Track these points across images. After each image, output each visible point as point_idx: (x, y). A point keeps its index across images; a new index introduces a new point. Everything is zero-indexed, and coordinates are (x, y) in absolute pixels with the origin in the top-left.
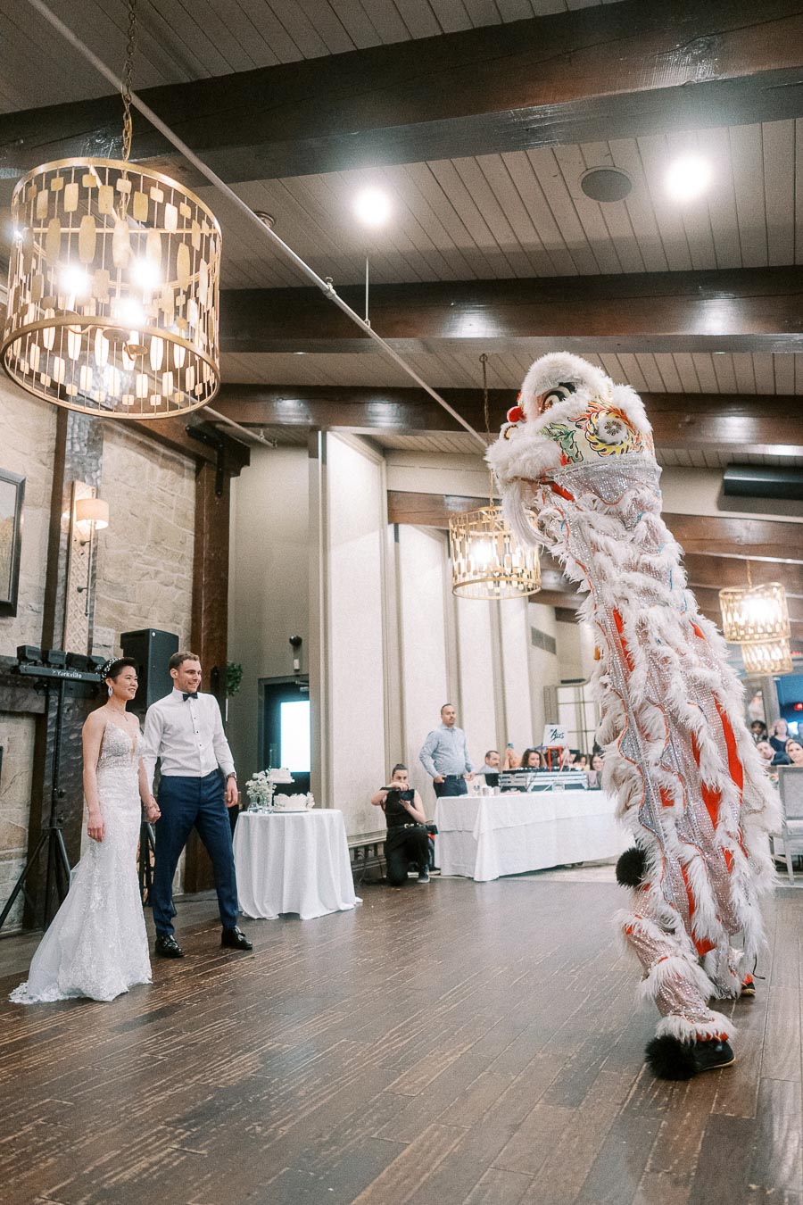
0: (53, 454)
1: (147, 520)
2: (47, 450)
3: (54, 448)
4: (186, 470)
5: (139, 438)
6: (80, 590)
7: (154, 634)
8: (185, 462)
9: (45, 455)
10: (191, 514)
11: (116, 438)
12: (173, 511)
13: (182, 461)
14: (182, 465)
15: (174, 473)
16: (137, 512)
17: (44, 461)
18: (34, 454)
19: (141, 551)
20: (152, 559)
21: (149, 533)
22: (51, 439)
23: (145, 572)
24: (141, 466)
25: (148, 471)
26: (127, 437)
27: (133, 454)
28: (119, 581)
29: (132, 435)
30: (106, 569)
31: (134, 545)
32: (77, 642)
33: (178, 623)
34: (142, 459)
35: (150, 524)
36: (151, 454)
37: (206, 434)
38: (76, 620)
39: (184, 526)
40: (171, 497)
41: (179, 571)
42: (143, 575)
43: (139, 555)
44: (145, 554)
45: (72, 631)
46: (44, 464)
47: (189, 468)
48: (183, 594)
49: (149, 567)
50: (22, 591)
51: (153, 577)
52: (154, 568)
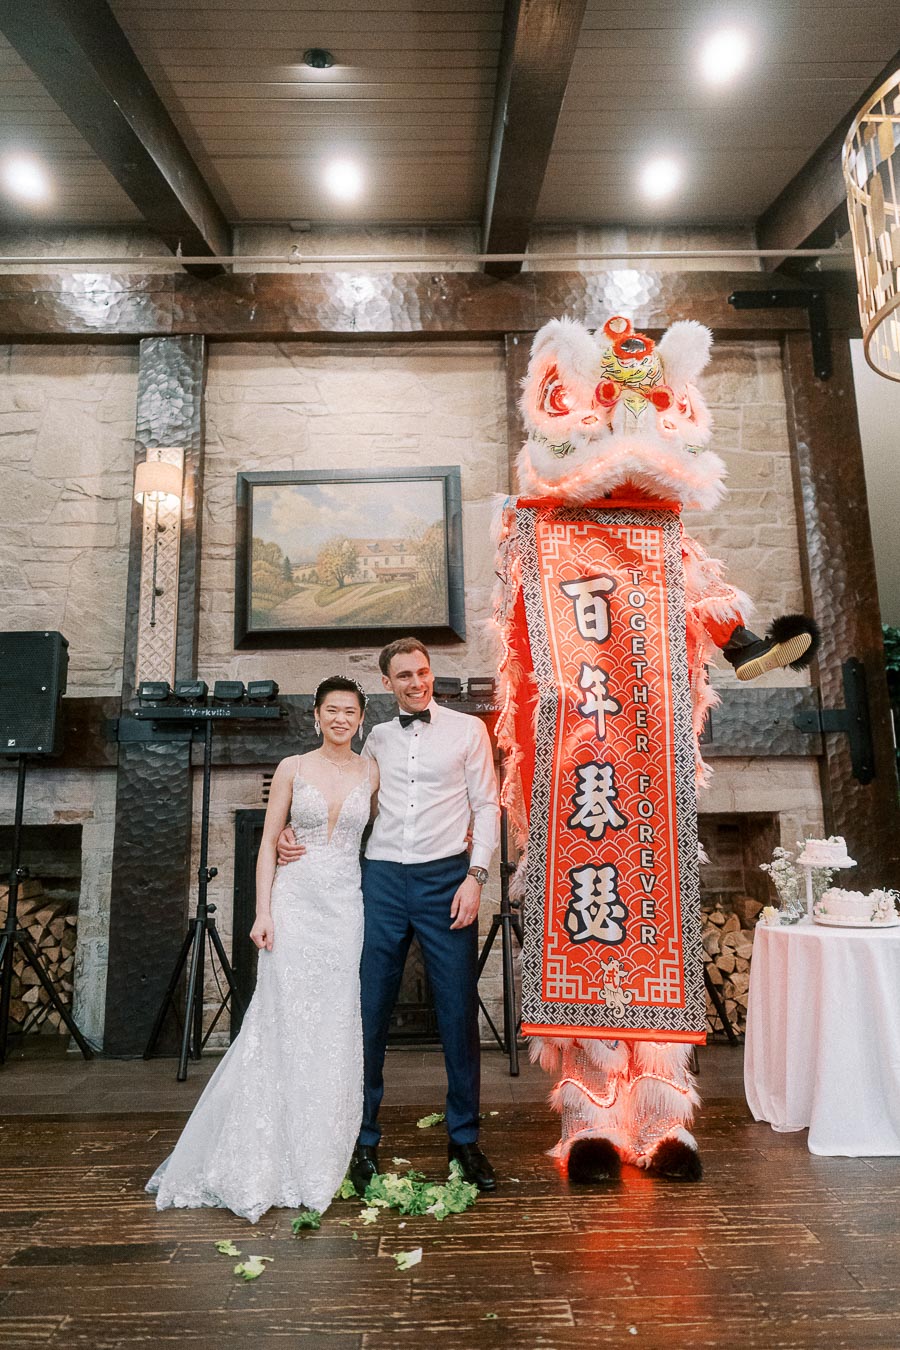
0: (506, 423)
2: (496, 422)
3: (506, 415)
4: (759, 364)
8: (757, 351)
9: (494, 429)
10: (780, 425)
12: (739, 434)
13: (747, 350)
14: (752, 357)
15: (733, 374)
17: (492, 436)
18: (477, 433)
22: (500, 405)
33: (770, 601)
37: (773, 293)
39: (766, 448)
40: (733, 413)
41: (764, 519)
46: (495, 441)
47: (764, 357)
48: (779, 553)
49: (700, 528)
50: (475, 608)
51: (707, 541)
52: (709, 527)
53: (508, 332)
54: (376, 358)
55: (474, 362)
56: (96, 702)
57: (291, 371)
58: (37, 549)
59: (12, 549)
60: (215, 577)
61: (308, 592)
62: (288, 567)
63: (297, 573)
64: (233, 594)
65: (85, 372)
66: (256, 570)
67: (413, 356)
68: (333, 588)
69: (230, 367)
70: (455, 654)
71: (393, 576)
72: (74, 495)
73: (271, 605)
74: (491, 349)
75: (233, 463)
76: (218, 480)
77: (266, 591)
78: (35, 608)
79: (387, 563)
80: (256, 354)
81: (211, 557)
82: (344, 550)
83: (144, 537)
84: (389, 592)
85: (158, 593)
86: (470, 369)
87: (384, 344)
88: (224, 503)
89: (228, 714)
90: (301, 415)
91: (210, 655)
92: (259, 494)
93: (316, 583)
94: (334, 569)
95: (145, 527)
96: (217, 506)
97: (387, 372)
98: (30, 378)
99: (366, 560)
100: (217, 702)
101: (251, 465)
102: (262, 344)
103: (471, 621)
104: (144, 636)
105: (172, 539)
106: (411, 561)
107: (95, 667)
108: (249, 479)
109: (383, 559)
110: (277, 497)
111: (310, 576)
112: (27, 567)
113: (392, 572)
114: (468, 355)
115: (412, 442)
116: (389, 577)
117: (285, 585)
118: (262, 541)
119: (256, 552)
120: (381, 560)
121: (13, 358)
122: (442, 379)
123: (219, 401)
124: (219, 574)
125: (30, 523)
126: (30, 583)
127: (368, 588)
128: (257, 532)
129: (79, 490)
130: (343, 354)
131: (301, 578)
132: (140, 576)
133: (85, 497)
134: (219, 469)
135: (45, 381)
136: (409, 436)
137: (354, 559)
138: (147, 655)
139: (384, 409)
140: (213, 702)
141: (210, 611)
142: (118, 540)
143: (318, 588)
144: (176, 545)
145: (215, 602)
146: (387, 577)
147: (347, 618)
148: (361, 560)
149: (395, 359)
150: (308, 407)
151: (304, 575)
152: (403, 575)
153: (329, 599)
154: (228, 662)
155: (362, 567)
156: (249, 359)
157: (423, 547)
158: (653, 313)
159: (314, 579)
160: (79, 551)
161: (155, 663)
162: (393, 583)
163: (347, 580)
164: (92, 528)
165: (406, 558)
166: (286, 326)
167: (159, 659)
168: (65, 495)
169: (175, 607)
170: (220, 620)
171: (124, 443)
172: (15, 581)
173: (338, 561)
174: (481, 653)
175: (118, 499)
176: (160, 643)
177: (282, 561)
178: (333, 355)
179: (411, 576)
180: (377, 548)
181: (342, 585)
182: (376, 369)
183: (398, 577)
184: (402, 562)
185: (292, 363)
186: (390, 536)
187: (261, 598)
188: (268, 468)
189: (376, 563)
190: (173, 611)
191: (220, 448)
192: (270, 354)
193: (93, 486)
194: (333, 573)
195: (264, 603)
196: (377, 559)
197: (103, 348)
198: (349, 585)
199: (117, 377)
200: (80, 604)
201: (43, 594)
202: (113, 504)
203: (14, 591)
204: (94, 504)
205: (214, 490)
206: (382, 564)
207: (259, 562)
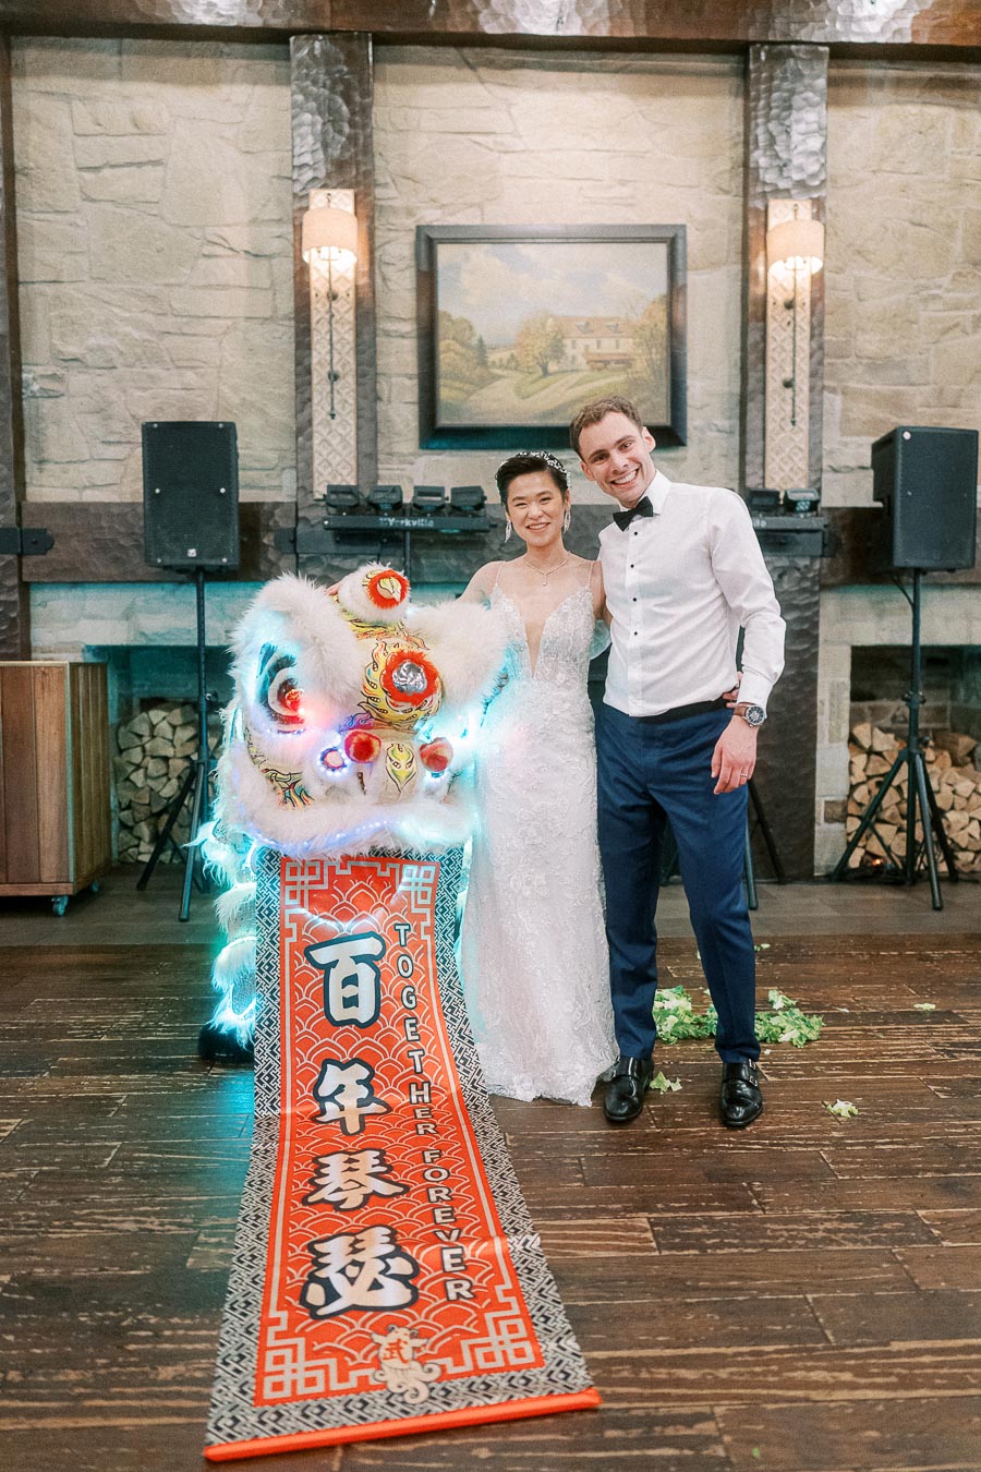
0: (741, 169)
1: (951, 228)
2: (728, 167)
3: (740, 160)
5: (927, 73)
6: (788, 384)
7: (907, 436)
9: (727, 176)
11: (876, 95)
16: (925, 219)
17: (725, 186)
18: (706, 181)
19: (940, 287)
20: (966, 297)
21: (958, 247)
22: (736, 144)
23: (951, 324)
24: (932, 127)
25: (951, 130)
26: (899, 83)
27: (913, 109)
28: (888, 353)
29: (910, 74)
30: (860, 337)
31: (922, 282)
32: (787, 468)
34: (934, 111)
35: (960, 232)
36: (958, 93)
38: (783, 435)
42: (946, 331)
43: (935, 297)
44: (948, 291)
45: (777, 453)
46: (727, 192)
49: (960, 313)
50: (699, 404)
51: (969, 330)
52: (972, 312)
53: (754, 43)
54: (585, 75)
55: (705, 84)
56: (266, 508)
57: (478, 89)
58: (179, 319)
59: (149, 318)
60: (393, 359)
61: (506, 381)
62: (481, 347)
63: (493, 357)
64: (416, 381)
65: (217, 82)
66: (445, 352)
67: (631, 72)
68: (535, 376)
69: (402, 81)
70: (672, 459)
71: (606, 363)
72: (218, 250)
73: (461, 395)
74: (726, 67)
75: (410, 213)
76: (392, 234)
77: (457, 378)
78: (183, 392)
79: (599, 346)
80: (432, 62)
81: (387, 334)
82: (549, 329)
83: (312, 307)
84: (602, 383)
85: (334, 377)
86: (701, 93)
87: (594, 54)
88: (402, 265)
89: (431, 524)
90: (491, 150)
91: (390, 454)
92: (444, 253)
93: (516, 369)
94: (536, 353)
95: (313, 293)
96: (391, 268)
97: (599, 95)
98: (150, 88)
99: (574, 342)
100: (417, 510)
101: (431, 216)
102: (441, 49)
103: (694, 421)
104: (319, 431)
105: (345, 310)
106: (627, 346)
107: (258, 465)
108: (434, 235)
109: (594, 341)
110: (467, 258)
111: (509, 361)
112: (168, 341)
113: (608, 358)
114: (699, 74)
115: (626, 191)
116: (601, 364)
117: (478, 371)
118: (450, 316)
119: (443, 327)
120: (592, 343)
121: (125, 57)
122: (665, 106)
123: (389, 127)
124: (399, 356)
125: (166, 285)
126: (172, 361)
127: (574, 378)
128: (444, 305)
129: (221, 241)
130: (541, 66)
131: (498, 362)
132: (310, 355)
133: (231, 253)
134: (393, 220)
135: (170, 93)
136: (623, 183)
137: (560, 341)
138: (325, 453)
139: (593, 145)
140: (411, 511)
141: (389, 401)
142: (275, 310)
143: (518, 376)
144: (351, 317)
145: (394, 390)
146: (600, 365)
147: (551, 413)
148: (568, 342)
149: (605, 78)
150: (499, 139)
151: (501, 360)
152: (618, 362)
153: (530, 389)
154: (412, 464)
155: (569, 351)
156: (427, 70)
157: (642, 328)
158: (935, 22)
159: (514, 364)
160: (229, 322)
161: (334, 463)
162: (605, 372)
163: (552, 367)
164: (243, 293)
165: (622, 341)
166: (475, 23)
167: (338, 459)
168: (207, 250)
169: (353, 394)
170: (402, 413)
171: (275, 180)
172: (156, 359)
173: (540, 345)
174: (702, 459)
175: (269, 257)
176: (338, 439)
177: (474, 342)
178: (529, 68)
179: (626, 362)
180: (588, 328)
181: (546, 373)
182: (584, 90)
183: (613, 365)
184: (617, 346)
185: (479, 77)
186: (602, 313)
187: (451, 388)
188: (451, 221)
189: (587, 347)
190: (352, 401)
191: (391, 192)
192: (449, 64)
193: (240, 238)
194: (535, 358)
195: (454, 393)
196: (588, 342)
197: (238, 47)
198: (555, 373)
199: (260, 90)
200: (235, 389)
201: (190, 377)
202: (264, 262)
203: (155, 370)
204: (242, 263)
205: (387, 247)
206: (593, 348)
207: (447, 342)
